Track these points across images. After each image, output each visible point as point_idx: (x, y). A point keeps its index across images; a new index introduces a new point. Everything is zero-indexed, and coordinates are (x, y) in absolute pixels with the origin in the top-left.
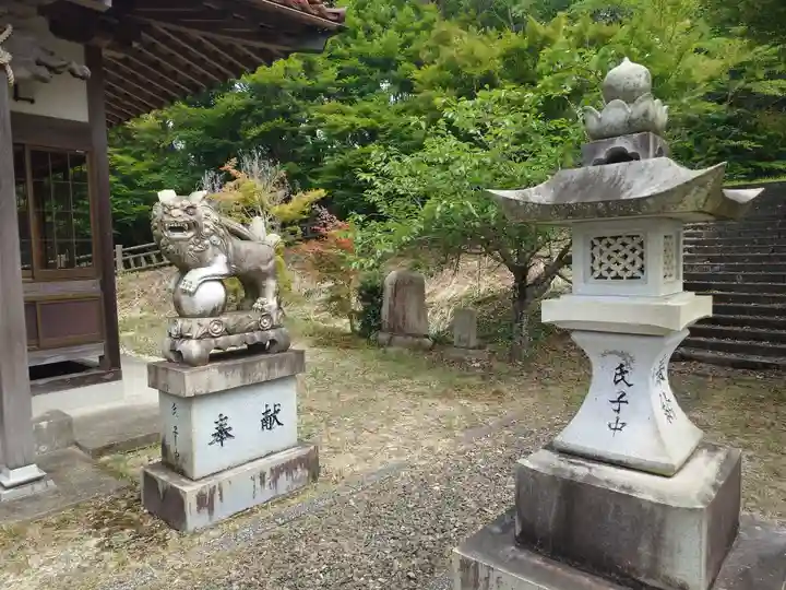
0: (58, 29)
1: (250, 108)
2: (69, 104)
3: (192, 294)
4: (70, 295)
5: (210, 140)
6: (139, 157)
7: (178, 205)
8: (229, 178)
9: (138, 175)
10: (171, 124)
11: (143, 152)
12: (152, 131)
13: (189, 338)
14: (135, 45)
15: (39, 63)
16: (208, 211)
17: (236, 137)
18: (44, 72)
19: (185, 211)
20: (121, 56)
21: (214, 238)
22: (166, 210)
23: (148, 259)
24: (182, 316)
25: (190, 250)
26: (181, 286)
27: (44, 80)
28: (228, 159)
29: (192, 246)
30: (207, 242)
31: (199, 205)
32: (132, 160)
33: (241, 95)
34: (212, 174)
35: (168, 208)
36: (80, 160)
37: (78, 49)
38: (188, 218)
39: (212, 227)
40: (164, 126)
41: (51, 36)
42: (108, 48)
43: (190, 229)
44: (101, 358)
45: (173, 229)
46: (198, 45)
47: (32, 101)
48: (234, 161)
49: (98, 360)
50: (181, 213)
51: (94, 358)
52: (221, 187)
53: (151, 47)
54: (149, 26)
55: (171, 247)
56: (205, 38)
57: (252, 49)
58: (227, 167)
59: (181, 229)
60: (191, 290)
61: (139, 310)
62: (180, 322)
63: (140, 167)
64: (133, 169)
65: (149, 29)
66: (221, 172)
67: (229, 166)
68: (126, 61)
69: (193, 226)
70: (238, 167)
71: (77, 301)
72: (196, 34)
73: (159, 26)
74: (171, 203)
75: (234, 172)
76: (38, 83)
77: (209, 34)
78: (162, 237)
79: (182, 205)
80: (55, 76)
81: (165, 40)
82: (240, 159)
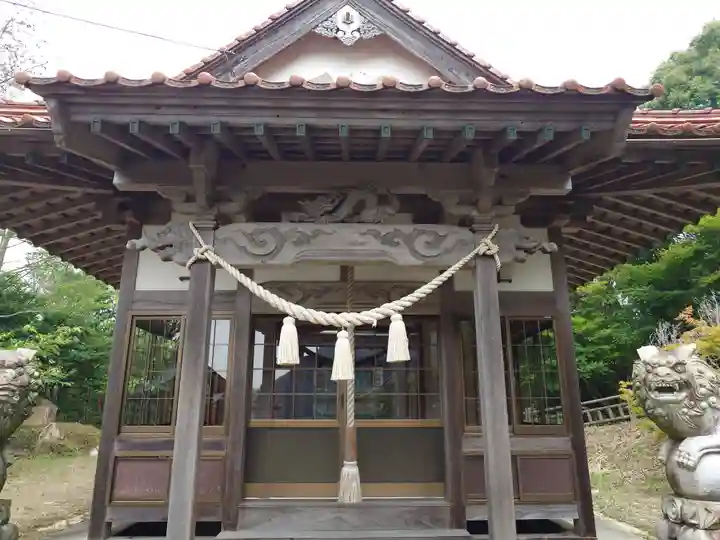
0: (527, 222)
1: (698, 254)
2: (538, 279)
3: (692, 469)
4: (545, 451)
5: (659, 293)
6: (588, 316)
7: (663, 362)
8: (686, 327)
9: (589, 333)
10: (615, 284)
11: (593, 311)
12: (599, 292)
13: (695, 526)
14: (589, 219)
15: (518, 248)
16: (702, 368)
17: (685, 285)
18: (522, 255)
19: (673, 368)
20: (576, 230)
21: (713, 399)
22: (649, 368)
23: (605, 414)
24: (679, 495)
25: (684, 414)
26: (676, 458)
27: (523, 261)
28: (681, 308)
29: (685, 410)
30: (704, 404)
31: (689, 362)
32: (582, 320)
33: (687, 244)
34: (666, 325)
35: (651, 367)
36: (548, 325)
37: (543, 232)
38: (677, 377)
39: (708, 386)
40: (609, 285)
41: (521, 226)
42: (566, 226)
43: (681, 390)
44: (575, 521)
45: (661, 390)
46: (648, 203)
47: (510, 281)
48: (689, 310)
49: (572, 523)
50: (669, 371)
51: (569, 521)
52: (678, 337)
53: (602, 217)
54: (601, 199)
55: (659, 410)
56: (655, 194)
57: (709, 191)
58: (681, 316)
59: (670, 390)
60: (691, 463)
61: (599, 465)
62: (679, 502)
63: (591, 325)
64: (584, 328)
65: (599, 202)
66: (676, 323)
67: (685, 315)
68: (579, 235)
69: (686, 385)
70: (695, 315)
71: (553, 457)
72: (647, 193)
73: (609, 197)
74: (656, 360)
75: (691, 320)
76: (518, 264)
77: (660, 190)
78: (647, 399)
79: (668, 363)
80: (529, 256)
81: (616, 207)
82: (696, 307)
